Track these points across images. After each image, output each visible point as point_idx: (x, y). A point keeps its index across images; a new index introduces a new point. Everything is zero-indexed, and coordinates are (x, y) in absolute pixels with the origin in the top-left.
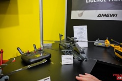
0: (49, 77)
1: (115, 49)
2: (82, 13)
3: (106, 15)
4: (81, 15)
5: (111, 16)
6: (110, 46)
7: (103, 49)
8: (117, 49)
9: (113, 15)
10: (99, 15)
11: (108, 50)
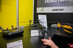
0: (22, 40)
1: (64, 27)
2: (43, 9)
3: (57, 10)
4: (42, 10)
5: (60, 10)
6: (61, 27)
7: (57, 29)
8: (65, 27)
9: (61, 10)
10: (53, 10)
11: (60, 30)
